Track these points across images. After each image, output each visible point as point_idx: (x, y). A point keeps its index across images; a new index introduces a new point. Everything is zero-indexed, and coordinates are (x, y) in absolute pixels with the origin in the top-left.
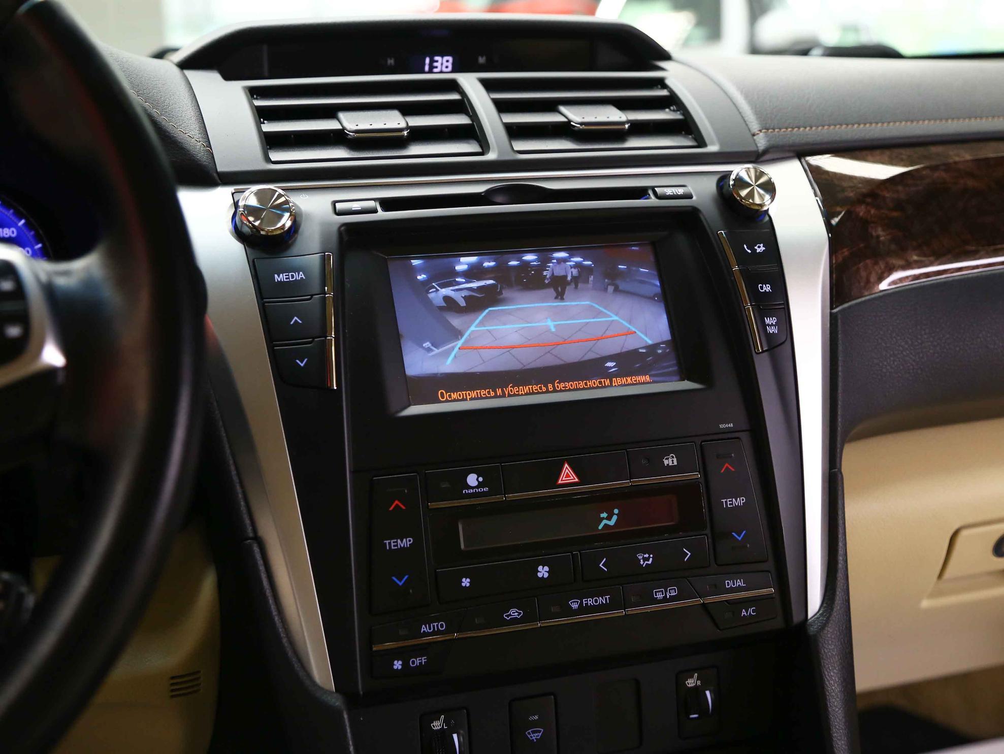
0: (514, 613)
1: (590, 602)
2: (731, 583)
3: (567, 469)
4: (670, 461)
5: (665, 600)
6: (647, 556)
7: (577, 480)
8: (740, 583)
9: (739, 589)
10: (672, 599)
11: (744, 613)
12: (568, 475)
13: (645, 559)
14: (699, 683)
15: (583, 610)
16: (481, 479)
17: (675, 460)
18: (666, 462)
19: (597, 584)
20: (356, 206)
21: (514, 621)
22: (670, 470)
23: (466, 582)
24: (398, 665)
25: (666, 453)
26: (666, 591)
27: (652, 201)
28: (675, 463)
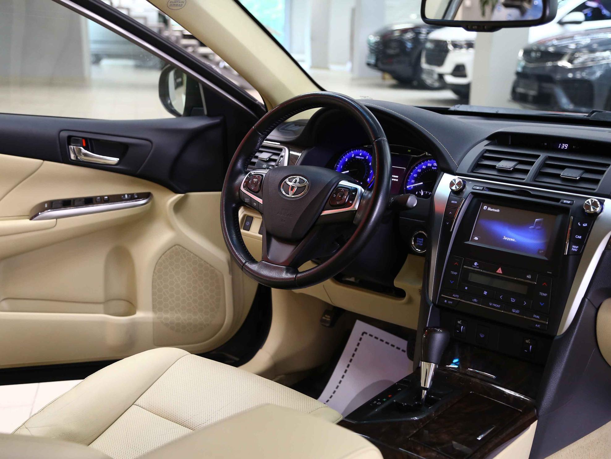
0: (475, 300)
1: (495, 305)
2: (535, 316)
3: (500, 269)
4: (529, 277)
5: (515, 313)
6: (513, 299)
7: (501, 273)
8: (538, 317)
9: (537, 318)
10: (517, 313)
11: (536, 325)
12: (500, 271)
13: (513, 300)
14: (529, 342)
15: (492, 306)
16: (478, 264)
17: (530, 277)
18: (527, 277)
19: (498, 301)
20: (478, 188)
21: (475, 302)
22: (528, 279)
23: (466, 288)
24: (446, 301)
25: (528, 274)
26: (516, 311)
27: (559, 204)
28: (530, 278)
